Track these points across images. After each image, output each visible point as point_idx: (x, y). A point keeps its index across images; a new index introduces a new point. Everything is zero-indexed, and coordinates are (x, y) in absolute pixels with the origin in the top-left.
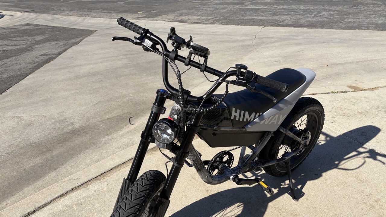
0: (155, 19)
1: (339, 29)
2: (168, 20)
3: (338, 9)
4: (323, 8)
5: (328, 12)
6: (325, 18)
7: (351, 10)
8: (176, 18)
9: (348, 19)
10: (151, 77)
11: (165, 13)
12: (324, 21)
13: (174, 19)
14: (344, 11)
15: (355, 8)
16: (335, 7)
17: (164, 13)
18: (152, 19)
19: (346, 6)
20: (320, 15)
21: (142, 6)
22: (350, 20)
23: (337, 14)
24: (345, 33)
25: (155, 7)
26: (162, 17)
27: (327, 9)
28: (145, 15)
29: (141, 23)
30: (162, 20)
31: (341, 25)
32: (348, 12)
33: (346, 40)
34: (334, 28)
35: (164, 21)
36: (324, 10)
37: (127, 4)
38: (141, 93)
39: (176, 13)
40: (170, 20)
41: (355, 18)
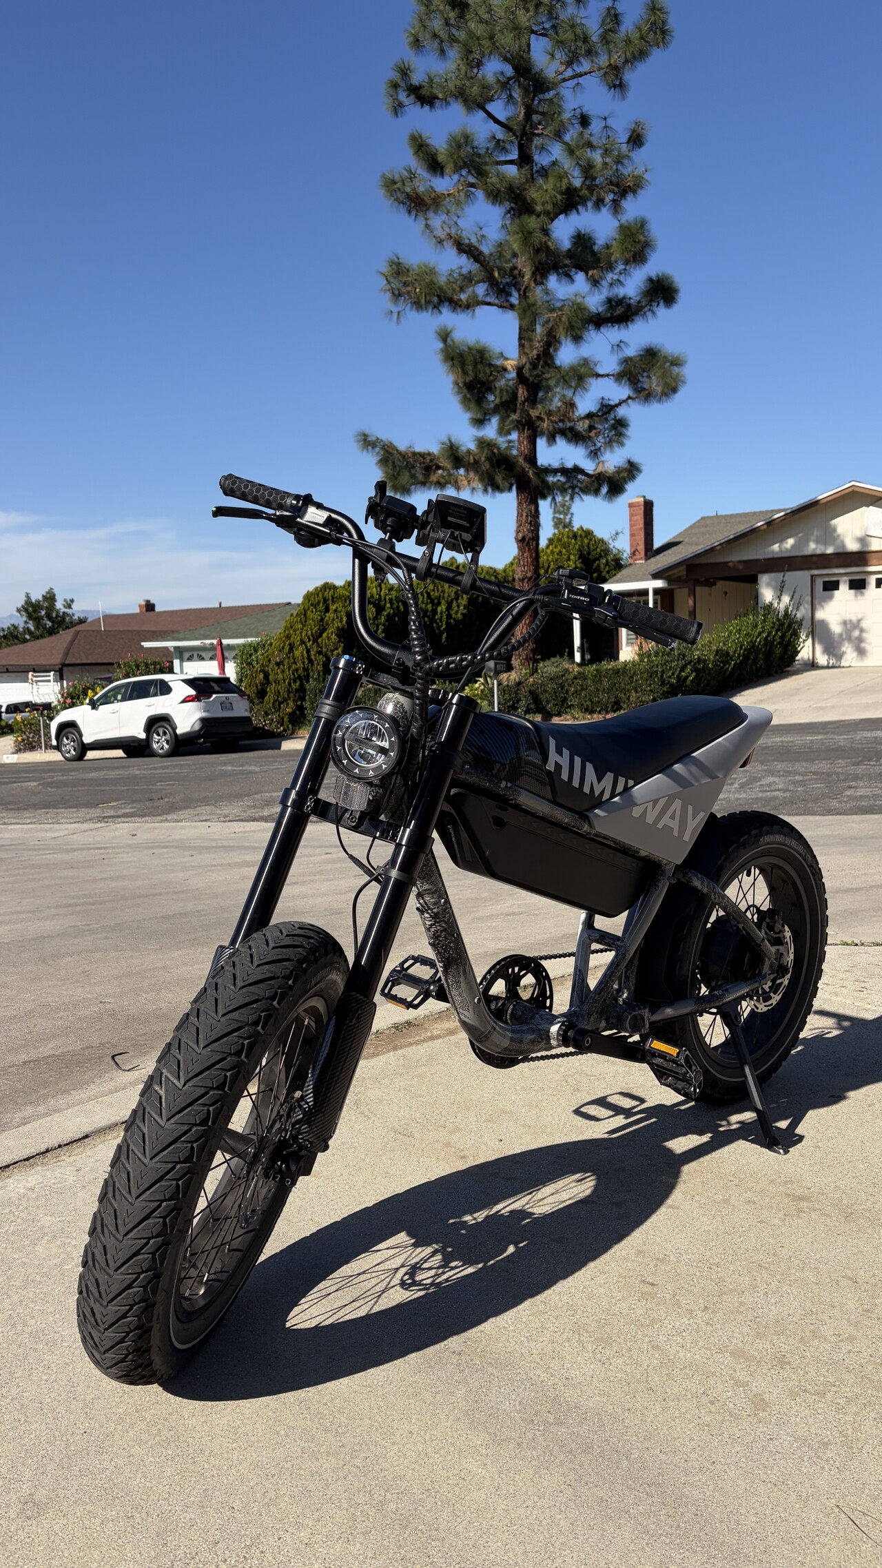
0: (169, 817)
1: (833, 815)
2: (222, 819)
3: (814, 768)
4: (766, 768)
5: (783, 776)
6: (779, 790)
7: (860, 770)
8: (250, 813)
9: (853, 790)
10: (180, 952)
11: (205, 801)
12: (775, 798)
13: (244, 815)
14: (837, 774)
15: (871, 763)
16: (804, 764)
17: (201, 802)
18: (159, 818)
19: (840, 761)
20: (759, 783)
21: (113, 788)
22: (861, 792)
23: (816, 779)
24: (853, 822)
25: (165, 789)
26: (196, 812)
27: (779, 771)
28: (128, 811)
29: (116, 830)
30: (196, 818)
31: (835, 804)
32: (850, 774)
33: (861, 838)
34: (814, 814)
35: (206, 821)
36: (771, 772)
37: (54, 785)
38: (146, 992)
39: (247, 801)
40: (228, 819)
41: (876, 787)
